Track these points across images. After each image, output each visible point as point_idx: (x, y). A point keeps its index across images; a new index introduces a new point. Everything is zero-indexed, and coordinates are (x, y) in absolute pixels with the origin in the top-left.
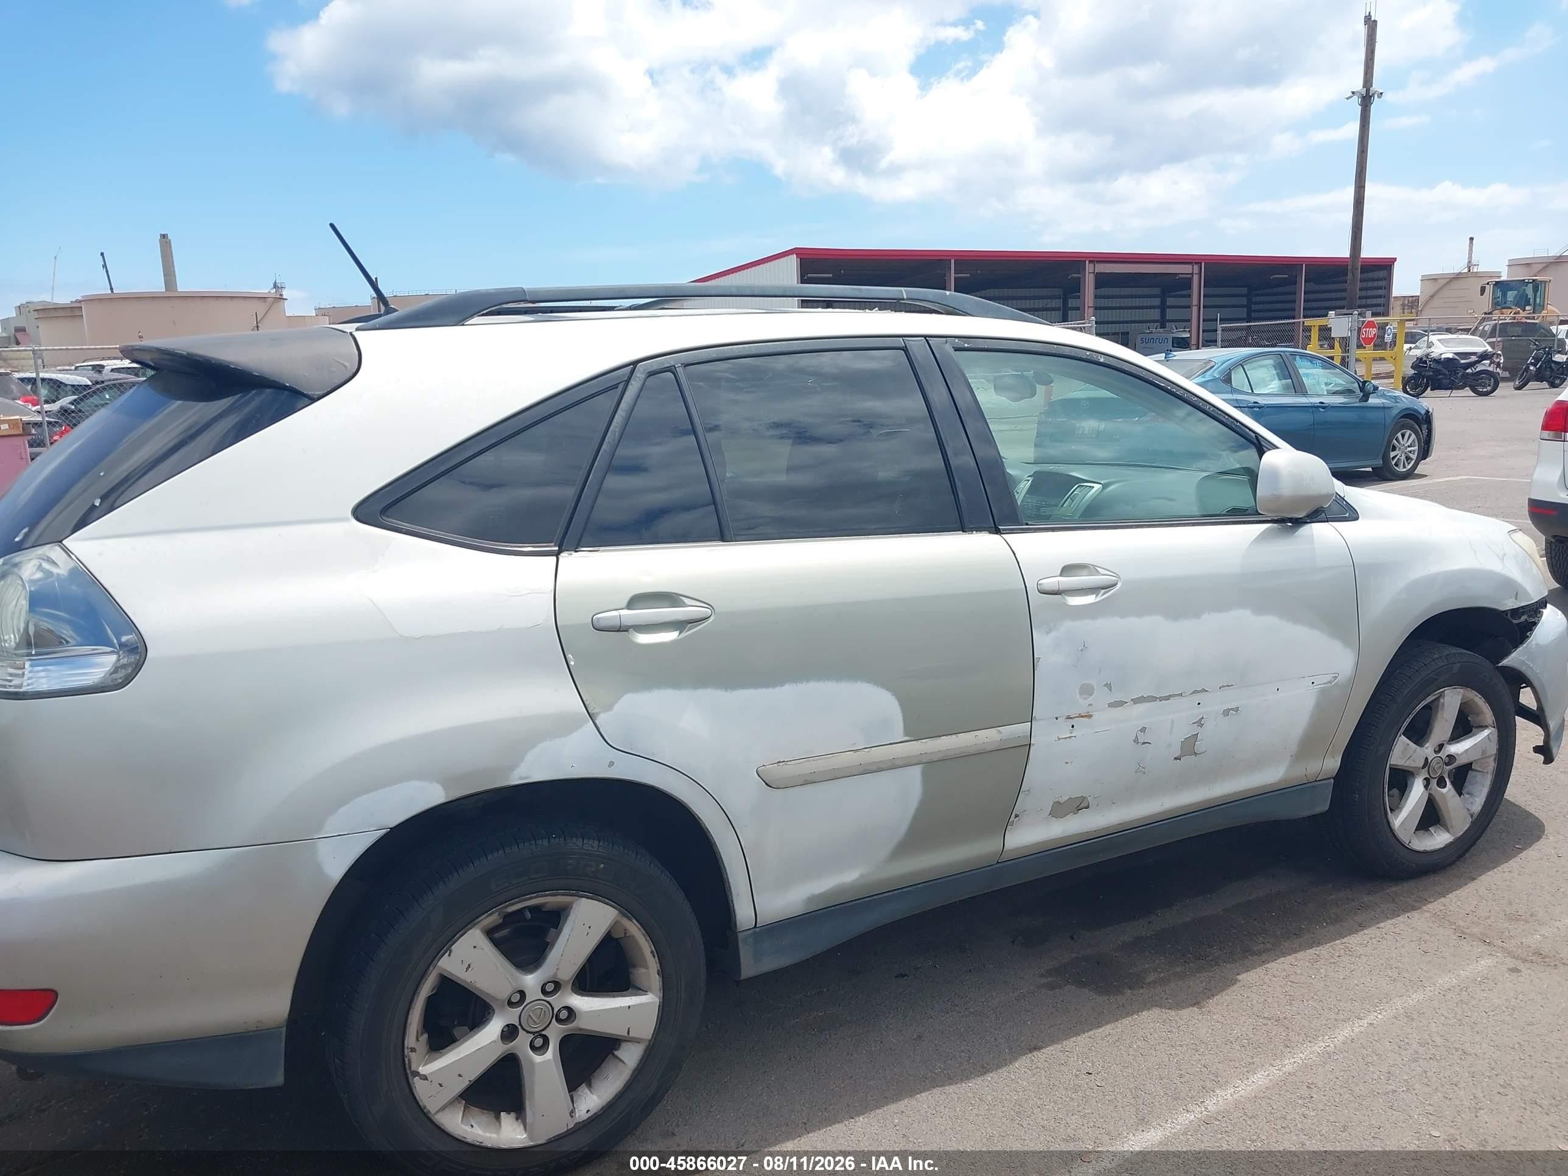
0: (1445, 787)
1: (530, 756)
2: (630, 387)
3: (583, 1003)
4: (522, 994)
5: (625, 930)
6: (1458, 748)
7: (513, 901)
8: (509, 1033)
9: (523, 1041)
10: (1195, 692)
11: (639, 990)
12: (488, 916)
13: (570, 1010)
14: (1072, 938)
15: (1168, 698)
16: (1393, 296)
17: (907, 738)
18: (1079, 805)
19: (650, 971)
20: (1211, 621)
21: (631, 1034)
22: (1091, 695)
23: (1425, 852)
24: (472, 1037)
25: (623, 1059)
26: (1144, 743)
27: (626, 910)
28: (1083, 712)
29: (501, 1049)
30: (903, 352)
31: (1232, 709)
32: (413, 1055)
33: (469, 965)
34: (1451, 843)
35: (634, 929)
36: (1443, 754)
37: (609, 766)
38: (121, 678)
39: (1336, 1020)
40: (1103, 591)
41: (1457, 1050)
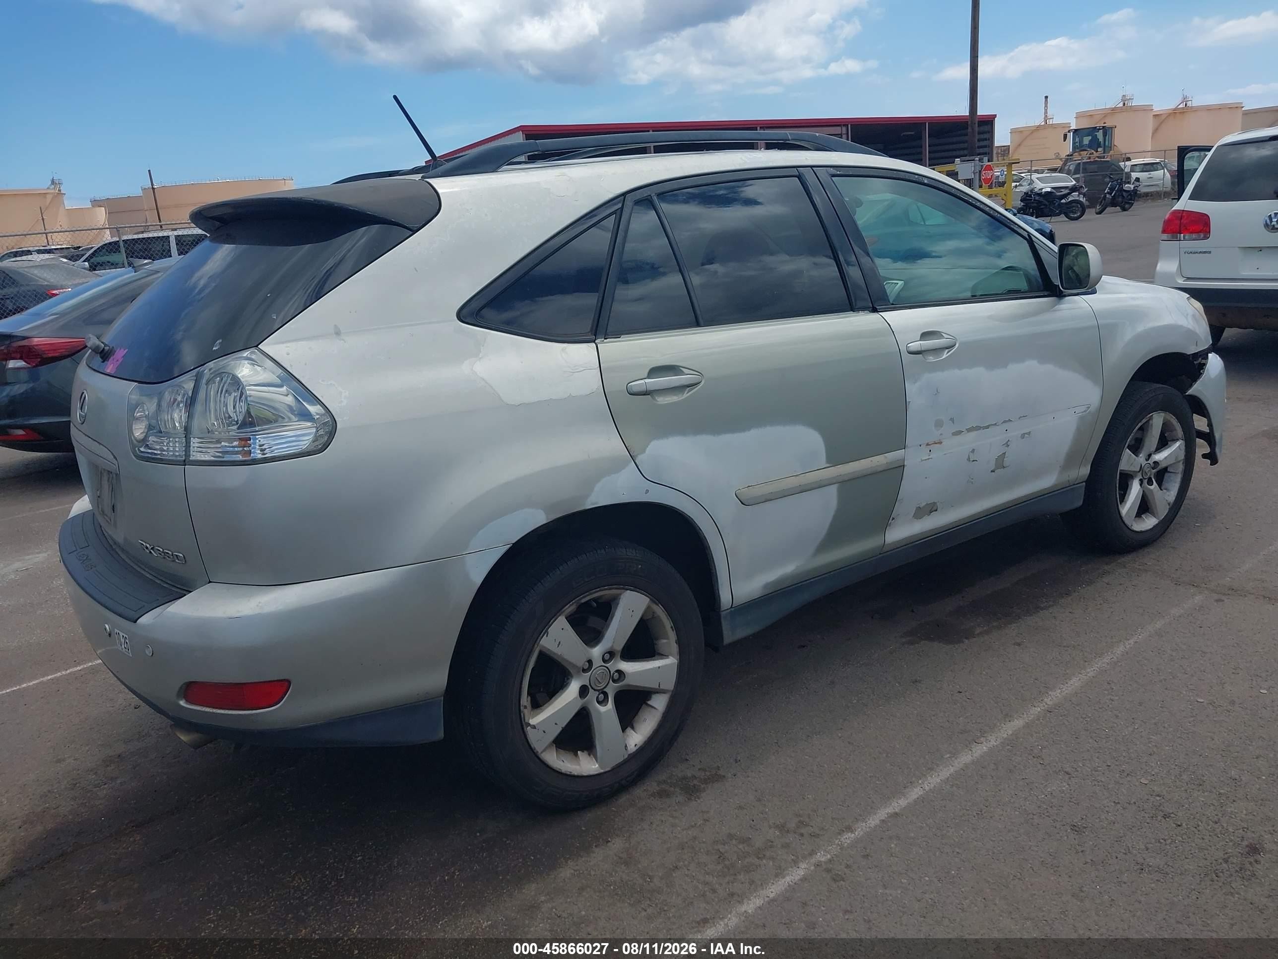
0: (1152, 485)
1: (598, 487)
2: (624, 212)
3: (629, 667)
4: (590, 662)
5: (654, 613)
6: (1160, 457)
7: (585, 594)
8: (583, 691)
9: (592, 695)
10: (1005, 422)
11: (662, 656)
12: (571, 605)
13: (619, 672)
14: (913, 611)
15: (987, 427)
16: (995, 146)
17: (828, 465)
18: (932, 509)
19: (669, 641)
20: (1015, 369)
21: (661, 688)
22: (942, 427)
23: (1141, 532)
24: (561, 695)
25: (653, 705)
26: (974, 461)
27: (655, 598)
28: (937, 440)
29: (580, 703)
30: (797, 178)
31: (1026, 433)
32: (526, 711)
33: (560, 643)
34: (1157, 524)
35: (660, 611)
36: (1151, 461)
37: (646, 493)
38: (320, 445)
39: (1112, 642)
40: (947, 350)
41: (1198, 651)
